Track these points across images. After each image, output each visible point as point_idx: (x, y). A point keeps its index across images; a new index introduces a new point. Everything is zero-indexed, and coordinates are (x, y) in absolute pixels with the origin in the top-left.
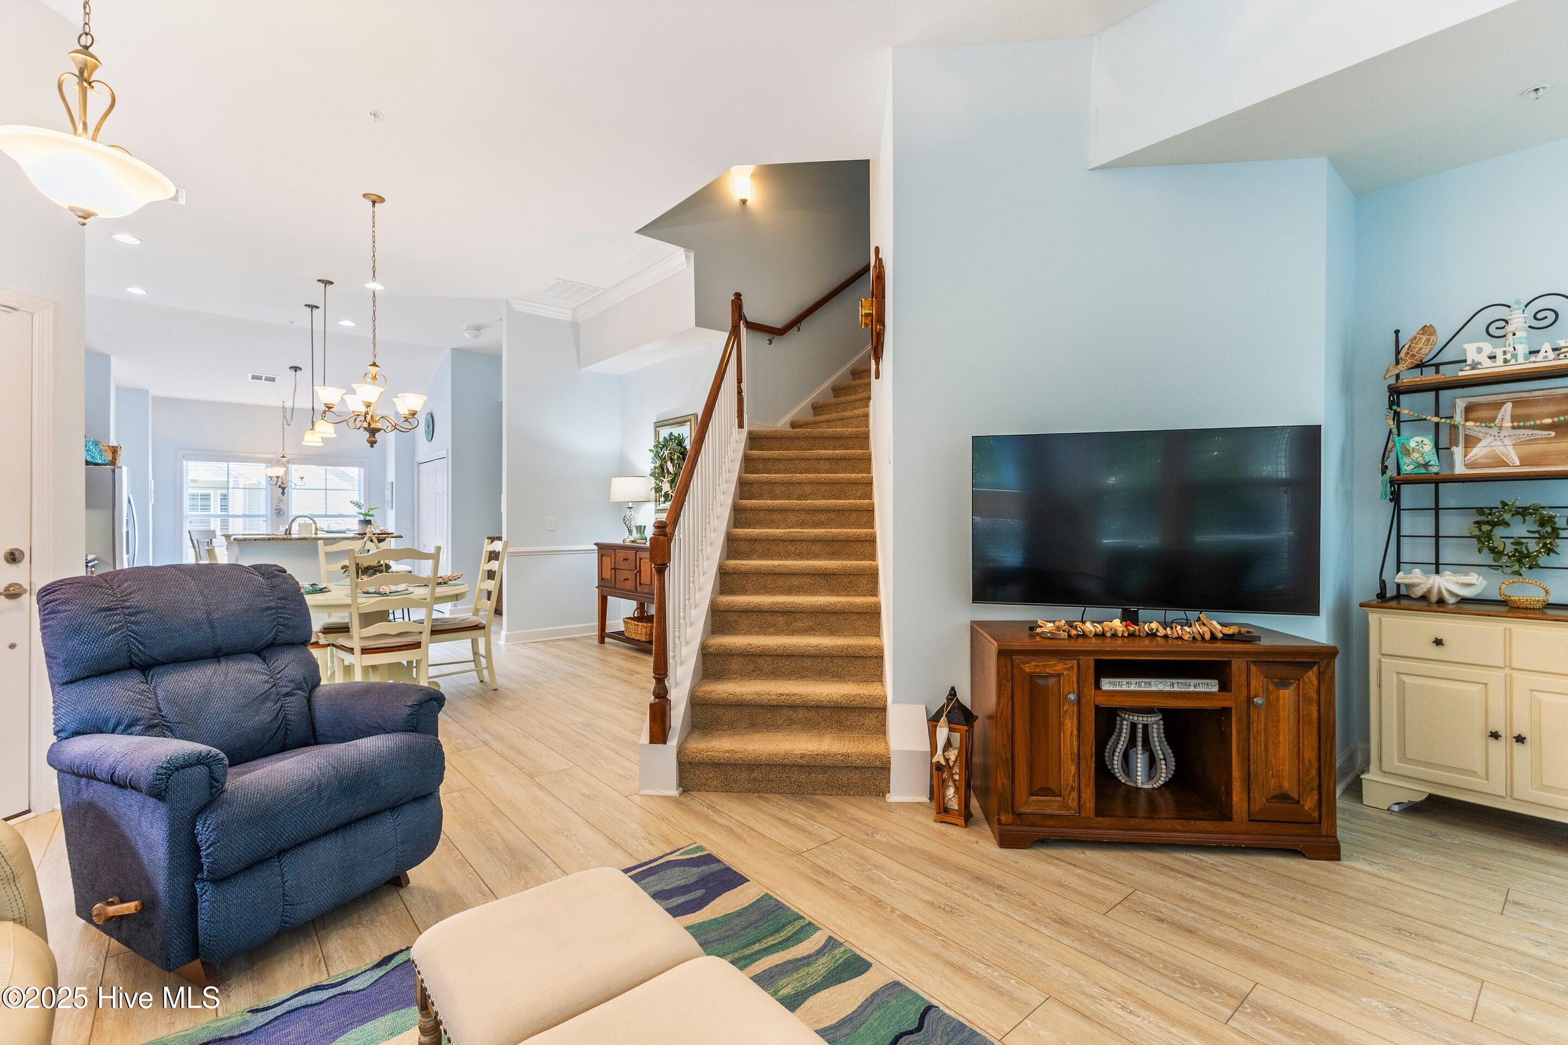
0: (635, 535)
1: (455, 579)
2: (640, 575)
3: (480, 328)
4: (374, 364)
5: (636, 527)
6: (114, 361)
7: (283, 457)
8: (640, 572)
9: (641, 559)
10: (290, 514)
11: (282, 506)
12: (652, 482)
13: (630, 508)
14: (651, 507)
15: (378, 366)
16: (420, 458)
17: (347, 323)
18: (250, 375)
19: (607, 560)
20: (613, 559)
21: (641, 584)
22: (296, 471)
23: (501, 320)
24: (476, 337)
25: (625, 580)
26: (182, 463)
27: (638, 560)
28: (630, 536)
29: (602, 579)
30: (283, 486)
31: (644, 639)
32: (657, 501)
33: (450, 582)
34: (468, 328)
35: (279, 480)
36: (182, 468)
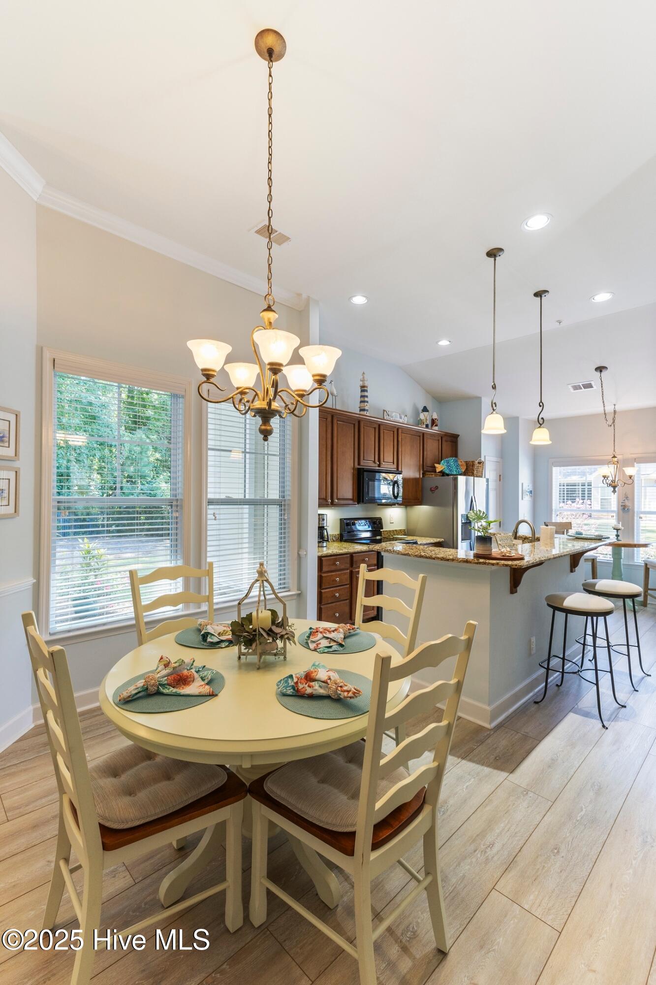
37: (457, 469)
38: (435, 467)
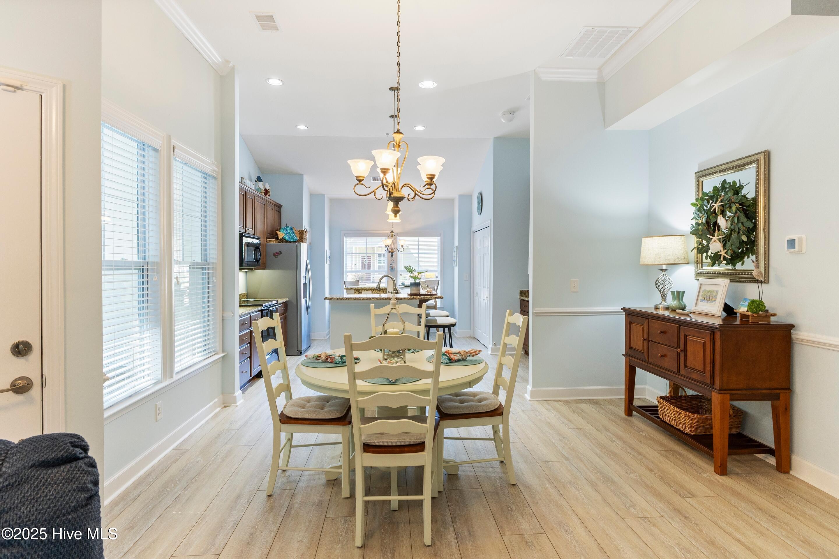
0: (670, 301)
1: (474, 356)
2: (686, 356)
3: (514, 112)
4: (398, 132)
5: (673, 293)
6: (305, 177)
7: (392, 232)
8: (685, 351)
9: (686, 336)
10: (398, 270)
11: (394, 265)
12: (693, 241)
13: (664, 271)
14: (690, 270)
15: (401, 133)
16: (475, 228)
17: (420, 128)
18: (371, 178)
19: (637, 330)
20: (645, 329)
21: (686, 366)
22: (402, 241)
23: (530, 99)
24: (511, 120)
25: (662, 356)
26: (344, 238)
27: (682, 337)
28: (663, 303)
29: (631, 348)
30: (392, 251)
31: (688, 431)
32: (698, 262)
33: (468, 358)
34: (504, 114)
35: (390, 247)
36: (343, 242)
37: (294, 236)
38: (277, 234)
